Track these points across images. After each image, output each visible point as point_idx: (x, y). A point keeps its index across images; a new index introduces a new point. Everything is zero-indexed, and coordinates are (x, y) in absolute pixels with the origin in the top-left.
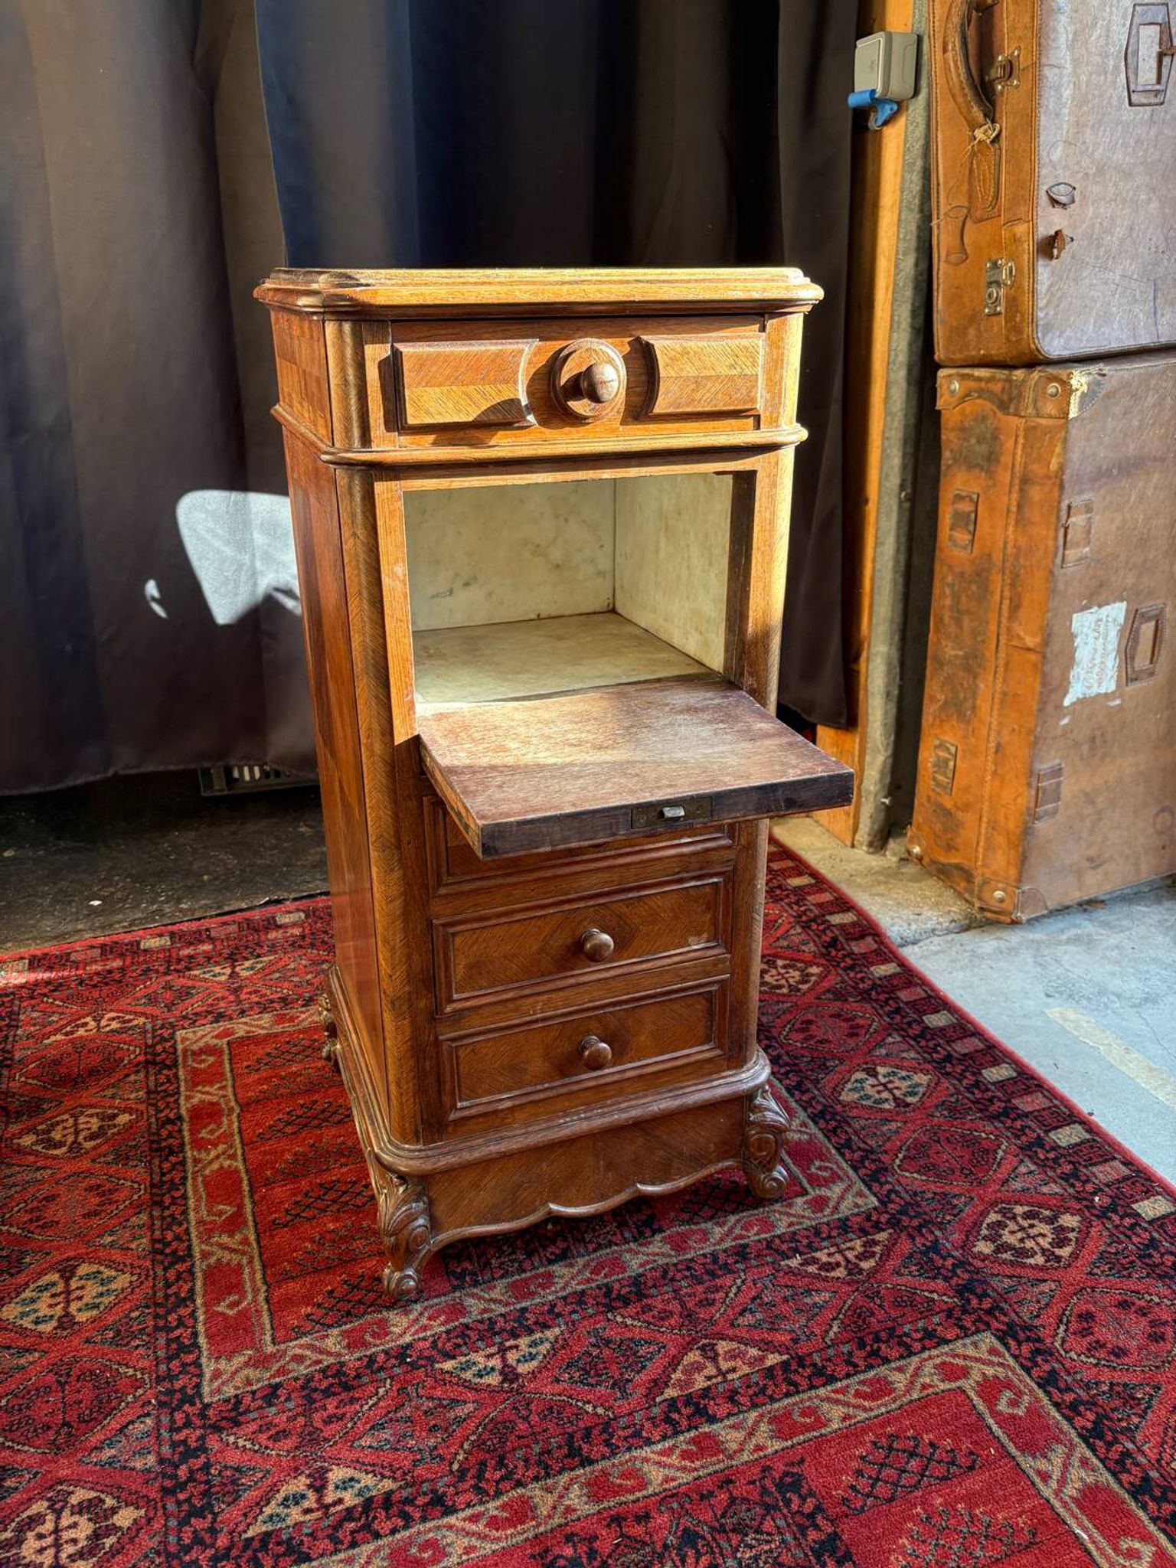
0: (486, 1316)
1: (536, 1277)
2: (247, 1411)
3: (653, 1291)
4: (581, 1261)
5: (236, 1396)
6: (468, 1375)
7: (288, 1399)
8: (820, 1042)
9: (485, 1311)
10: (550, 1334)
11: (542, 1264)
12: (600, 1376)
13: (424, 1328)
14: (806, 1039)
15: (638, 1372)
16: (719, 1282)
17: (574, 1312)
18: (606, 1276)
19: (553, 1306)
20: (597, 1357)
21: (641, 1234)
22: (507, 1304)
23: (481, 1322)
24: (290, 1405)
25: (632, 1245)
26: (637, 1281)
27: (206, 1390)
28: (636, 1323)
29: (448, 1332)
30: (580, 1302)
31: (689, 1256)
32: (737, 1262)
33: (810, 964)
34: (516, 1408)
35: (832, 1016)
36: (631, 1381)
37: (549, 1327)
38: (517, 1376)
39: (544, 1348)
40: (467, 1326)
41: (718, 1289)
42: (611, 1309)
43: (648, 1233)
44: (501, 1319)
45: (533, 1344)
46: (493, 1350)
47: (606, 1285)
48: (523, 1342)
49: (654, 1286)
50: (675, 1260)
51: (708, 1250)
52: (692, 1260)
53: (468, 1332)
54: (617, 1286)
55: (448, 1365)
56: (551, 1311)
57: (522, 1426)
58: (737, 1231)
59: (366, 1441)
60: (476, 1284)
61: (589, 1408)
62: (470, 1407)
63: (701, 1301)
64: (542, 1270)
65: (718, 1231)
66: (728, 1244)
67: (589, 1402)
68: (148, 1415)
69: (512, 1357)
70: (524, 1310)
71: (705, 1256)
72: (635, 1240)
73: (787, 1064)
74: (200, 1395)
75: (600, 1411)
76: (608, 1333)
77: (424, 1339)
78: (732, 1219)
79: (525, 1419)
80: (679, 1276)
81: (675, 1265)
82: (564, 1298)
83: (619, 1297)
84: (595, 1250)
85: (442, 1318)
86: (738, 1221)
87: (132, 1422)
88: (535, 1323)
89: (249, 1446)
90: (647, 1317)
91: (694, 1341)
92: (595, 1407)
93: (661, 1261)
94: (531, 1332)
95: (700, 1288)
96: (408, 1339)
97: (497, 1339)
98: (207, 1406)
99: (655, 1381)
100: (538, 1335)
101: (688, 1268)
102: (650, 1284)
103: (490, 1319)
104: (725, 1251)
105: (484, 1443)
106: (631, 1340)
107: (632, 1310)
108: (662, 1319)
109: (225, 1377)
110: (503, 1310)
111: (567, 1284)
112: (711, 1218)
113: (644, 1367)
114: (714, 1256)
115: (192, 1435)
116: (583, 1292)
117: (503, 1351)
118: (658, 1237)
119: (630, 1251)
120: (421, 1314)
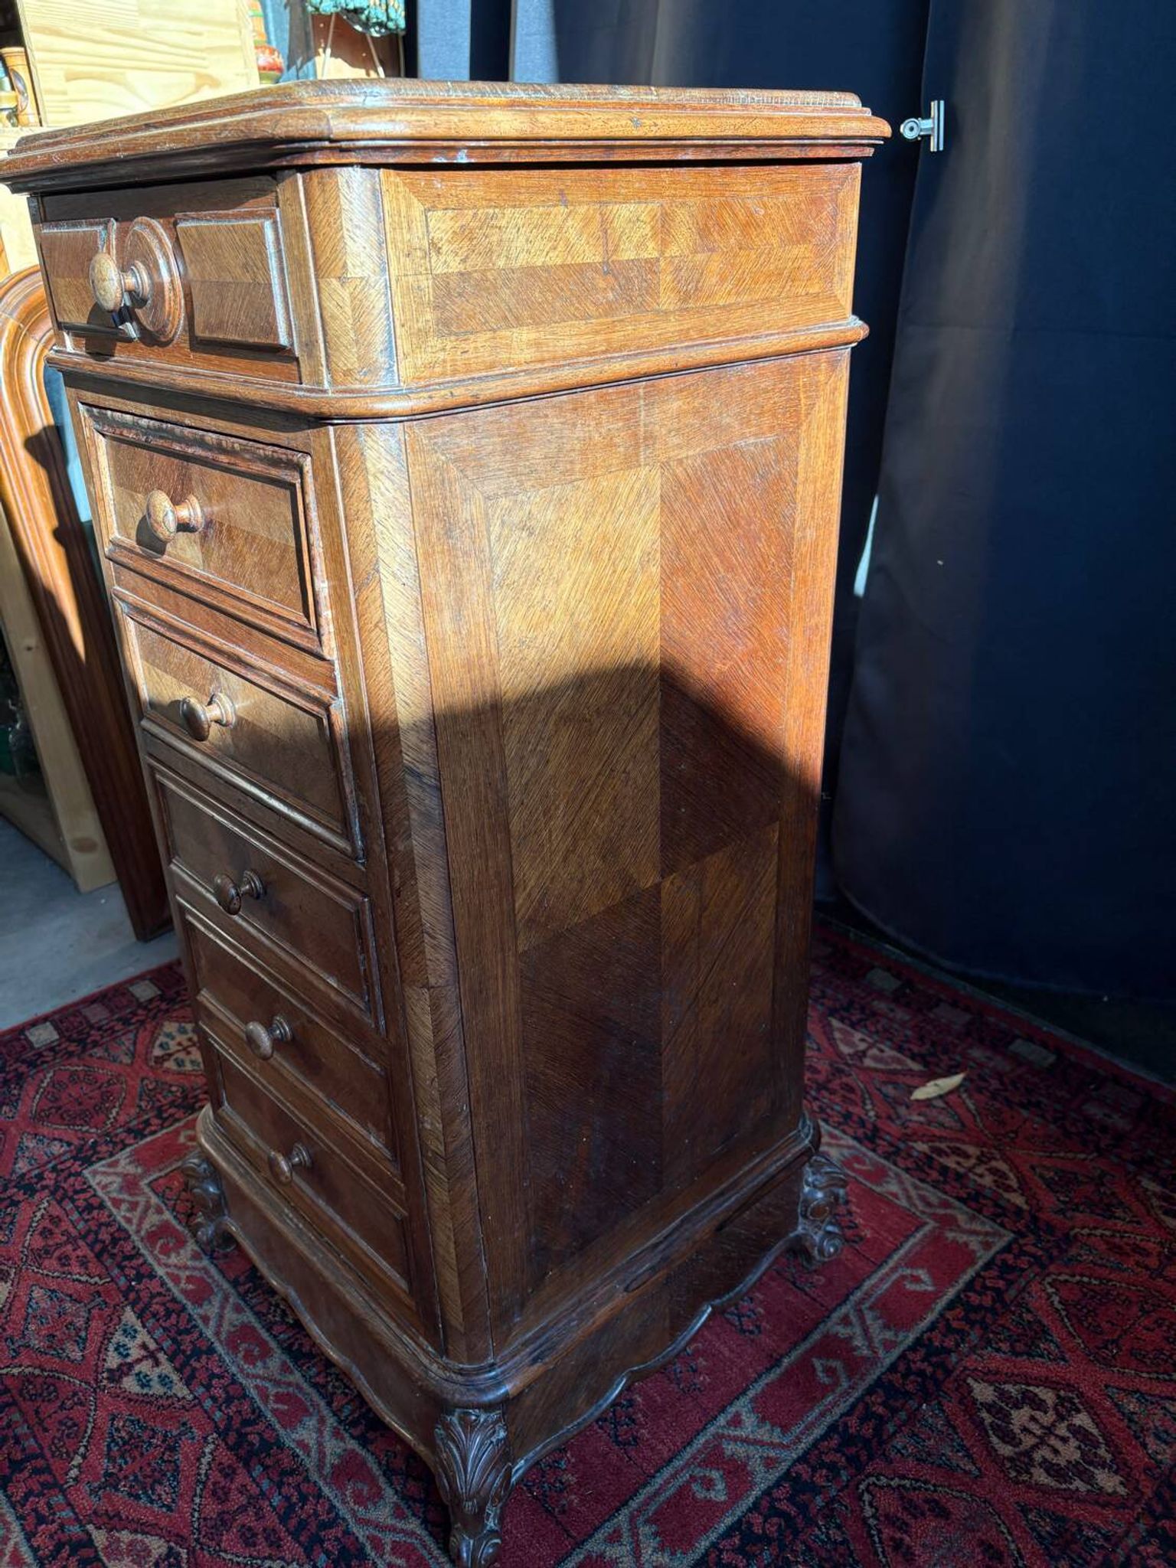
0: (199, 1322)
1: (263, 1344)
2: (73, 1201)
3: (258, 1470)
4: (296, 1377)
5: (90, 1187)
6: (118, 1337)
7: (87, 1221)
8: (898, 1545)
9: (206, 1319)
10: (181, 1390)
11: (280, 1343)
12: (123, 1457)
13: (176, 1280)
14: (890, 1520)
15: (130, 1495)
16: (288, 1542)
17: (214, 1399)
18: (274, 1411)
19: (220, 1377)
20: (150, 1444)
21: (354, 1424)
22: (217, 1334)
23: (190, 1319)
24: (81, 1226)
25: (331, 1421)
26: (272, 1445)
27: (98, 1166)
28: (204, 1468)
29: (174, 1300)
30: (229, 1400)
31: (326, 1490)
32: (328, 1553)
33: (1119, 1466)
34: (75, 1394)
35: (987, 1547)
36: (117, 1490)
37: (188, 1384)
38: (119, 1381)
39: (157, 1389)
40: (184, 1308)
41: (275, 1543)
42: (223, 1434)
43: (357, 1432)
44: (196, 1335)
45: (163, 1380)
46: (152, 1346)
47: (260, 1415)
48: (166, 1368)
49: (266, 1468)
50: (314, 1476)
51: (343, 1511)
52: (319, 1495)
53: (174, 1316)
54: (261, 1427)
55: (129, 1316)
56: (213, 1376)
57: (51, 1408)
58: (388, 1539)
59: (37, 1293)
60: (243, 1296)
61: (78, 1460)
62: (77, 1355)
63: (250, 1529)
64: (273, 1344)
65: (382, 1514)
66: (361, 1533)
67: (84, 1457)
68: (69, 1144)
69: (145, 1367)
70: (211, 1350)
71: (332, 1507)
72: (340, 1422)
73: (803, 1508)
74: (91, 1163)
75: (74, 1473)
76: (186, 1446)
77: (163, 1284)
78: (413, 1525)
79: (62, 1407)
80: (285, 1489)
81: (307, 1480)
82: (234, 1382)
83: (242, 1436)
84: (315, 1385)
85: (191, 1287)
86: (412, 1534)
87: (61, 1140)
88: (194, 1370)
89: (36, 1219)
90: (216, 1476)
91: (181, 1539)
92: (79, 1466)
93: (310, 1463)
94: (178, 1370)
95: (272, 1520)
96: (160, 1271)
97: (167, 1344)
98: (79, 1174)
99: (118, 1515)
100: (175, 1377)
101: (304, 1499)
102: (268, 1462)
103: (195, 1326)
104: (347, 1533)
105: (31, 1383)
106: (177, 1470)
107: (226, 1457)
108: (214, 1493)
109: (111, 1170)
110: (209, 1333)
111: (255, 1377)
112: (405, 1497)
113: (137, 1497)
114: (335, 1520)
115: (50, 1179)
116: (245, 1396)
117: (152, 1355)
118: (352, 1444)
119: (322, 1421)
120: (195, 1268)
